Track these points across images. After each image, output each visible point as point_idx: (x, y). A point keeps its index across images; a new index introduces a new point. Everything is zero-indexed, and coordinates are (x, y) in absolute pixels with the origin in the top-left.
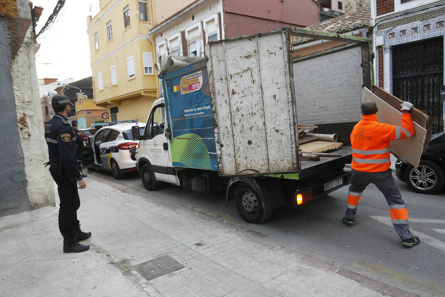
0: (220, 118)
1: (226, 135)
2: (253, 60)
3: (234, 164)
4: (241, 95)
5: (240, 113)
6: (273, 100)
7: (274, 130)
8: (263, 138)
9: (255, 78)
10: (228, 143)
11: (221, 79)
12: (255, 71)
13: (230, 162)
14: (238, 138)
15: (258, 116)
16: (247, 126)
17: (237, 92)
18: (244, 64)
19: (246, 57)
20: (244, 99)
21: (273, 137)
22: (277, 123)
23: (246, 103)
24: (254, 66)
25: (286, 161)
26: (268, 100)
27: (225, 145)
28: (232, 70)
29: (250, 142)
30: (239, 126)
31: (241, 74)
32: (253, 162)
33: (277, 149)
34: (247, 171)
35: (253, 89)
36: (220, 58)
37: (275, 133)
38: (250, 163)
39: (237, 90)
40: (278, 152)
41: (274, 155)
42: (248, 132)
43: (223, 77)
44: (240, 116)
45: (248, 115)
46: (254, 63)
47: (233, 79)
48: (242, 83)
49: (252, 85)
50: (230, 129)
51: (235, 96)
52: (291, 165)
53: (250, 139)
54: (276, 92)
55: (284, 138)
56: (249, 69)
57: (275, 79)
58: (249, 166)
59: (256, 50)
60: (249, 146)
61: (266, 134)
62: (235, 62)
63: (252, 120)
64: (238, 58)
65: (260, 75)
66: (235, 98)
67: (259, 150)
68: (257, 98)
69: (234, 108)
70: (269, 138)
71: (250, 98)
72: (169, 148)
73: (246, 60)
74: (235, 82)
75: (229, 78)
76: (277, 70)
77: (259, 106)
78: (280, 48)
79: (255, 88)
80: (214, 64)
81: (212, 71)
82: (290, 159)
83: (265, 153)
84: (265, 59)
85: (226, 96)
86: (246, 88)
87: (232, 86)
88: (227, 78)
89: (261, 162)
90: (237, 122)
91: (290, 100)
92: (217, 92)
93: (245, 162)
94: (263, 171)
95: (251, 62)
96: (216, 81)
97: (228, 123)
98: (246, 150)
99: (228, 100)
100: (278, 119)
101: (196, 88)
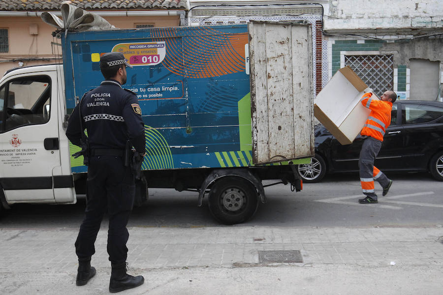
0: (257, 101)
1: (261, 120)
2: (285, 46)
3: (266, 150)
4: (275, 79)
5: (273, 97)
6: (298, 87)
7: (298, 116)
8: (290, 124)
9: (287, 65)
10: (263, 129)
11: (260, 61)
12: (287, 58)
13: (262, 149)
14: (271, 124)
15: (287, 102)
16: (278, 112)
17: (272, 76)
18: (280, 49)
19: (281, 43)
20: (277, 84)
21: (298, 122)
22: (301, 110)
23: (278, 88)
24: (286, 52)
25: (305, 146)
26: (296, 87)
27: (259, 131)
28: (269, 55)
29: (280, 128)
30: (272, 111)
31: (275, 59)
32: (281, 148)
33: (299, 135)
34: (276, 158)
35: (284, 75)
36: (260, 39)
37: (299, 119)
38: (279, 149)
39: (272, 74)
40: (301, 137)
41: (298, 141)
42: (278, 118)
43: (261, 60)
44: (273, 101)
45: (280, 101)
46: (286, 50)
47: (270, 63)
48: (275, 68)
49: (283, 70)
50: (265, 114)
51: (270, 80)
52: (309, 149)
53: (280, 125)
54: (301, 80)
55: (305, 124)
56: (282, 55)
57: (301, 68)
58: (278, 152)
59: (289, 37)
60: (279, 131)
61: (294, 119)
62: (272, 46)
63: (283, 106)
64: (274, 42)
65: (291, 62)
66: (271, 82)
67: (287, 135)
68: (286, 84)
69: (269, 92)
70: (295, 124)
71: (282, 83)
72: (64, 145)
73: (281, 45)
74: (270, 66)
75: (267, 61)
76: (303, 59)
77: (289, 92)
78: (306, 40)
79: (286, 75)
80: (254, 44)
81: (254, 52)
82: (308, 144)
83: (291, 138)
84: (294, 47)
85: (263, 78)
86: (279, 73)
87: (269, 69)
88: (265, 61)
89: (288, 148)
90: (271, 106)
91: (312, 89)
92: (256, 74)
93: (275, 148)
94: (289, 155)
95: (284, 49)
96: (255, 62)
97: (263, 107)
98: (276, 135)
99: (265, 83)
100: (302, 106)
101: (148, 63)
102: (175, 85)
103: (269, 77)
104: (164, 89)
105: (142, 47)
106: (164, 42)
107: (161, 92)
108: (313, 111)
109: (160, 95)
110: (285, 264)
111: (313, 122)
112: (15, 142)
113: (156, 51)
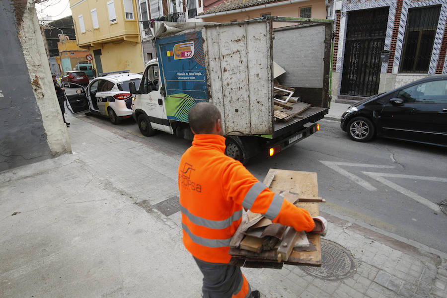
0: (214, 91)
1: (218, 105)
2: (242, 43)
4: (231, 72)
5: (230, 87)
6: (256, 78)
7: (256, 101)
8: (247, 108)
9: (243, 59)
11: (215, 59)
12: (243, 53)
14: (228, 107)
15: (244, 90)
16: (235, 98)
17: (228, 70)
18: (235, 47)
19: (236, 41)
20: (233, 76)
21: (255, 107)
22: (259, 96)
23: (234, 79)
24: (242, 49)
25: (264, 126)
26: (253, 77)
28: (224, 52)
29: (237, 111)
30: (229, 98)
31: (231, 55)
32: (239, 125)
33: (257, 116)
34: (234, 132)
35: (241, 68)
36: (214, 40)
37: (257, 104)
38: (236, 126)
39: (227, 68)
40: (258, 118)
41: (255, 121)
42: (235, 103)
43: (217, 57)
44: (229, 90)
45: (236, 89)
46: (242, 46)
47: (225, 59)
48: (232, 62)
49: (240, 64)
50: (221, 100)
51: (226, 73)
52: (268, 128)
53: (237, 108)
54: (259, 72)
55: (263, 108)
56: (238, 51)
57: (259, 61)
58: (235, 128)
59: (245, 35)
60: (237, 113)
61: (250, 104)
62: (227, 44)
63: (240, 93)
64: (229, 41)
65: (247, 57)
66: (226, 75)
67: (244, 116)
68: (243, 76)
69: (225, 83)
70: (252, 108)
71: (238, 75)
72: (164, 103)
73: (236, 43)
74: (226, 61)
75: (222, 58)
76: (261, 53)
77: (246, 82)
78: (264, 35)
79: (243, 67)
80: (209, 45)
81: (207, 52)
82: (267, 124)
83: (248, 118)
84: (251, 43)
85: (219, 72)
86: (235, 67)
87: (224, 65)
88: (219, 58)
89: (245, 126)
90: (227, 94)
91: (270, 79)
92: (211, 69)
93: (232, 125)
94: (246, 132)
95: (240, 46)
96: (210, 59)
97: (220, 95)
98: (233, 116)
99: (220, 76)
100: (260, 93)
101: (188, 56)
102: (200, 71)
103: (225, 71)
104: (196, 74)
105: (184, 46)
107: (194, 76)
108: (270, 98)
109: (194, 78)
110: (159, 213)
111: (270, 107)
112: (151, 99)
113: (190, 49)
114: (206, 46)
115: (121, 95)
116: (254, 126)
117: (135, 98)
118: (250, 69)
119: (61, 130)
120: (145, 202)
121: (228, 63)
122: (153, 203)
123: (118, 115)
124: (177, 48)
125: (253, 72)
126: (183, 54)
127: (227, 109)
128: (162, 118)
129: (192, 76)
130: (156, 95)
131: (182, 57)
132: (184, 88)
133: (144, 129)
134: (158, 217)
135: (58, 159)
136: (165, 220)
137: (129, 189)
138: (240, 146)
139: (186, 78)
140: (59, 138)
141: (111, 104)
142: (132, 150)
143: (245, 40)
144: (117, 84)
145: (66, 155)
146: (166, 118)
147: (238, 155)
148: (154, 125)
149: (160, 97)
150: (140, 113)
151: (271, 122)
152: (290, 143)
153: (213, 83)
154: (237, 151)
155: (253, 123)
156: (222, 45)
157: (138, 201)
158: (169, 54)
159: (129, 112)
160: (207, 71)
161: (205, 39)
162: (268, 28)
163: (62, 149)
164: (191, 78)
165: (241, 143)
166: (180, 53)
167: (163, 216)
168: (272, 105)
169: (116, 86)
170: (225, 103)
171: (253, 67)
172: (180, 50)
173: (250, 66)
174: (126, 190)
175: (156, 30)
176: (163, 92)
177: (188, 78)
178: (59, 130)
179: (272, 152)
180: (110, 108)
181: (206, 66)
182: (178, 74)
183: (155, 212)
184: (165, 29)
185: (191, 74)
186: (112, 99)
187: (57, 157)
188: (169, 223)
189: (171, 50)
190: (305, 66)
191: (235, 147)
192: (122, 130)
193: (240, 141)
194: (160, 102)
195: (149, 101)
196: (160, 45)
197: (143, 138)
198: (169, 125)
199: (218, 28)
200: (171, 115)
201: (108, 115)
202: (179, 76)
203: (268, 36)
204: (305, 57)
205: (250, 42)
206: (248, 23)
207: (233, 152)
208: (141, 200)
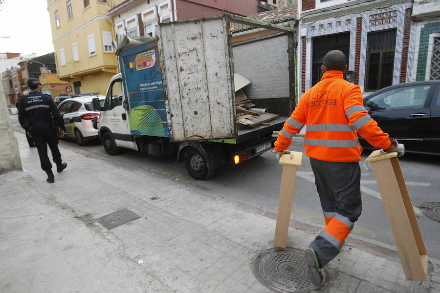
0: (170, 92)
1: (175, 107)
2: (198, 41)
3: (183, 131)
4: (188, 72)
5: (187, 87)
6: (215, 77)
7: (216, 102)
8: (207, 109)
9: (201, 57)
10: (177, 113)
11: (171, 57)
12: (200, 51)
13: (179, 130)
14: (186, 109)
15: (203, 90)
16: (193, 99)
17: (185, 69)
18: (191, 45)
19: (192, 38)
20: (191, 76)
21: (215, 109)
22: (219, 96)
23: (193, 79)
24: (199, 46)
25: (225, 129)
26: (211, 76)
27: (175, 115)
28: (180, 50)
29: (196, 113)
30: (187, 99)
31: (188, 54)
32: (199, 129)
33: (218, 119)
34: (193, 137)
35: (198, 67)
36: (169, 38)
37: (217, 105)
38: (196, 131)
39: (184, 67)
40: (220, 121)
41: (216, 123)
42: (194, 104)
43: (173, 56)
44: (187, 90)
45: (194, 90)
46: (199, 44)
47: (181, 58)
48: (190, 61)
49: (197, 63)
50: (179, 102)
51: (183, 72)
52: (230, 132)
53: (196, 110)
54: (218, 70)
55: (224, 110)
56: (195, 49)
57: (217, 59)
59: (201, 33)
60: (196, 116)
61: (210, 106)
62: (182, 42)
63: (198, 94)
64: (185, 39)
65: (204, 55)
66: (183, 75)
67: (204, 119)
68: (201, 75)
69: (182, 83)
70: (212, 110)
71: (196, 74)
72: (127, 118)
73: (192, 41)
74: (183, 60)
75: (177, 56)
76: (218, 51)
77: (204, 82)
78: (222, 32)
79: (200, 66)
80: (164, 43)
81: (162, 50)
82: (228, 126)
83: (208, 121)
84: (208, 41)
85: (175, 71)
86: (192, 66)
87: (180, 64)
88: (175, 57)
89: (206, 130)
90: (185, 95)
91: (229, 77)
92: (167, 69)
93: (192, 129)
94: (207, 136)
95: (196, 44)
96: (166, 58)
97: (177, 96)
98: (193, 119)
99: (177, 76)
100: (220, 93)
101: (149, 66)
105: (145, 55)
106: (154, 50)
107: (156, 85)
108: (231, 98)
109: (156, 87)
110: (101, 226)
111: (231, 108)
112: (115, 115)
113: (151, 57)
114: (161, 44)
115: (88, 115)
116: (215, 130)
117: (100, 116)
118: (208, 68)
119: (10, 144)
120: (88, 215)
121: (185, 62)
122: (96, 217)
123: (85, 135)
124: (139, 59)
125: (211, 71)
126: (145, 64)
127: (186, 111)
128: (125, 134)
129: (153, 86)
130: (120, 110)
131: (144, 67)
132: (147, 99)
133: (109, 147)
134: (98, 231)
135: (4, 176)
136: (105, 234)
137: (73, 203)
138: (204, 155)
139: (148, 88)
140: (8, 152)
141: (77, 124)
142: (90, 167)
143: (202, 38)
144: (85, 104)
145: (15, 172)
146: (129, 133)
147: (202, 167)
148: (119, 143)
149: (124, 111)
150: (105, 131)
151: (233, 125)
152: (257, 152)
153: (169, 84)
154: (201, 162)
155: (214, 127)
156: (178, 42)
157: (80, 215)
158: (131, 65)
159: (95, 132)
160: (163, 71)
161: (159, 37)
162: (225, 25)
163: (11, 165)
164: (153, 88)
165: (205, 152)
166: (141, 63)
167: (105, 230)
168: (233, 105)
169: (83, 106)
170: (183, 105)
171: (211, 65)
172: (142, 60)
173: (208, 64)
174: (70, 205)
175: (119, 43)
176: (126, 105)
177: (150, 88)
178: (8, 144)
179: (237, 159)
180: (76, 129)
181: (161, 65)
182: (142, 85)
183: (96, 226)
184: (128, 40)
185: (153, 84)
186: (79, 119)
187: (3, 174)
188: (109, 237)
189: (133, 61)
190: (270, 77)
191: (199, 158)
192: (87, 150)
193: (203, 150)
194: (124, 117)
195: (113, 117)
196: (123, 57)
197: (108, 157)
198: (133, 141)
199: (172, 25)
200: (134, 129)
201: (74, 136)
202: (142, 87)
203: (225, 33)
204: (270, 68)
205: (206, 40)
206: (204, 20)
207: (197, 163)
208: (84, 214)
